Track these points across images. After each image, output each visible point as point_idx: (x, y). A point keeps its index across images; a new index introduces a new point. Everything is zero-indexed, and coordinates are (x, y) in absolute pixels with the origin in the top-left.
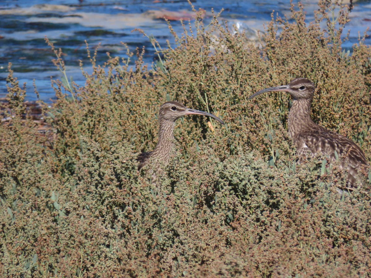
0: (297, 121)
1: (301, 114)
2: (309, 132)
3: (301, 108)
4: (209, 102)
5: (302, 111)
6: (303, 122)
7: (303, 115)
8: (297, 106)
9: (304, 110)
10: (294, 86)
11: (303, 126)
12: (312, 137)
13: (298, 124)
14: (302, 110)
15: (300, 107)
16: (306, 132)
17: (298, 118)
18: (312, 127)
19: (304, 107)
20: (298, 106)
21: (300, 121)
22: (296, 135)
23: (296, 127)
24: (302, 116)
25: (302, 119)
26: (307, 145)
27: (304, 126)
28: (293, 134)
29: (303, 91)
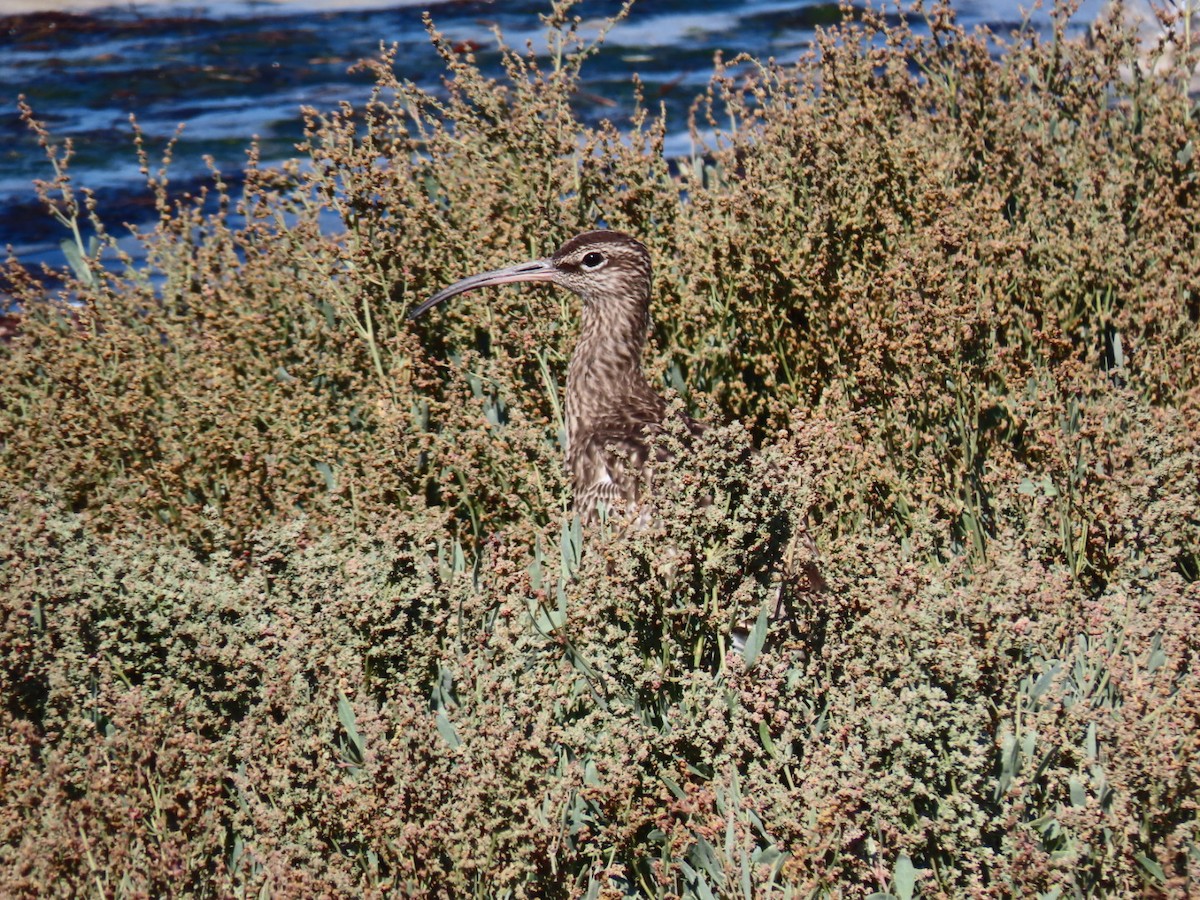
0: (592, 383)
1: (607, 358)
2: (619, 428)
3: (607, 333)
4: (376, 328)
5: (610, 345)
6: (607, 386)
7: (613, 358)
8: (594, 329)
9: (616, 340)
10: (565, 259)
11: (604, 404)
12: (627, 447)
13: (592, 392)
14: (611, 340)
15: (603, 329)
16: (611, 427)
17: (594, 371)
18: (631, 408)
19: (617, 329)
20: (598, 329)
21: (599, 383)
22: (582, 432)
23: (585, 400)
24: (609, 364)
25: (609, 376)
26: (610, 473)
27: (608, 400)
28: (575, 426)
29: (599, 271)
